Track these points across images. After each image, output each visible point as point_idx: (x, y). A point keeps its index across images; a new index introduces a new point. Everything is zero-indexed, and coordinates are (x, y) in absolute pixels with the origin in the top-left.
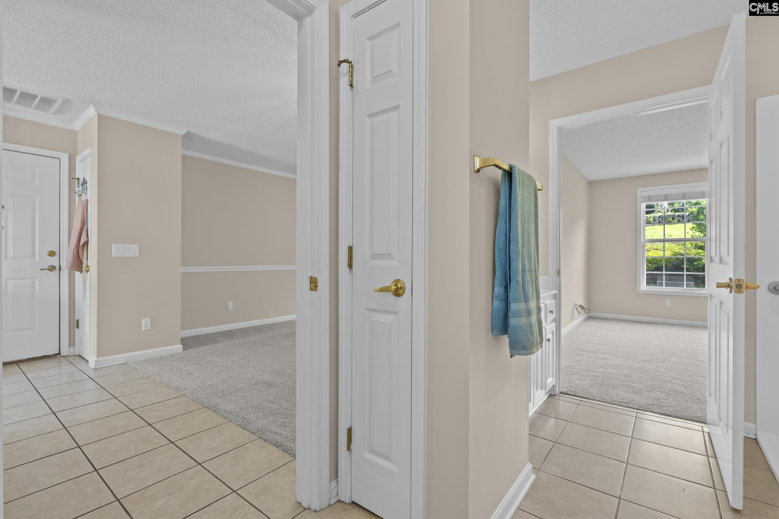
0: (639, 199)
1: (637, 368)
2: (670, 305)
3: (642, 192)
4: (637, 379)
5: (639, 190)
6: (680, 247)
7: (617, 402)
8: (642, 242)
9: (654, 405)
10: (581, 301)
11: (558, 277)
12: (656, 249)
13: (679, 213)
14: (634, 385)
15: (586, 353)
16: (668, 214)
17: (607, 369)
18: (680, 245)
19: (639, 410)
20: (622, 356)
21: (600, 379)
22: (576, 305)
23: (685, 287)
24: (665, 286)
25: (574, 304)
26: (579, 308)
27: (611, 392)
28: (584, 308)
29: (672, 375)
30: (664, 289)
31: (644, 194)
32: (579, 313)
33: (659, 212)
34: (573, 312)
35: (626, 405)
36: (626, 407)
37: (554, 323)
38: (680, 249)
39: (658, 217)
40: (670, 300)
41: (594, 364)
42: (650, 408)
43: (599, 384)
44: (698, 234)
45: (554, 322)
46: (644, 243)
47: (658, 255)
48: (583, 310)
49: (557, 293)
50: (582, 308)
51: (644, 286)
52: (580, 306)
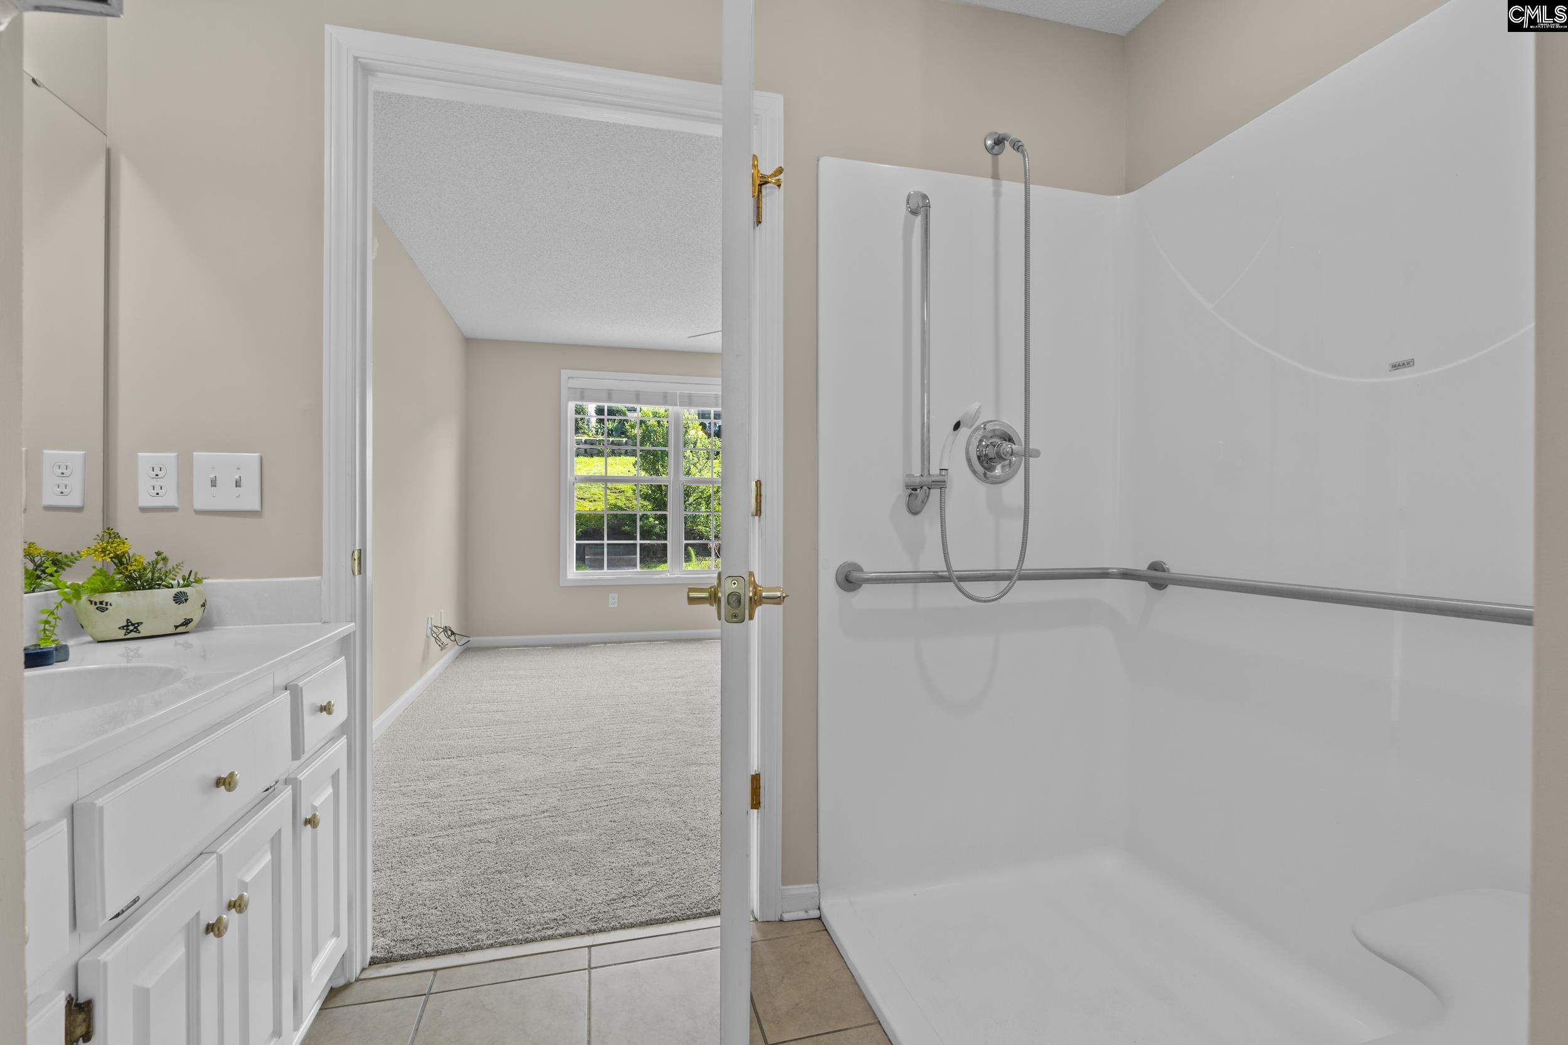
0: (564, 392)
1: (574, 779)
2: (616, 606)
3: (569, 378)
4: (578, 813)
5: (565, 373)
6: (616, 495)
7: (538, 927)
8: (570, 481)
9: (624, 897)
10: (447, 617)
11: (358, 577)
12: (582, 499)
13: (613, 439)
14: (572, 838)
15: (455, 762)
16: (598, 439)
17: (509, 805)
18: (616, 493)
19: (594, 932)
20: (540, 747)
21: (491, 848)
22: (434, 629)
23: (638, 569)
24: (608, 570)
25: (430, 626)
26: (442, 636)
27: (521, 892)
28: (453, 633)
29: (643, 778)
30: (606, 574)
31: (573, 383)
32: (443, 647)
33: (584, 433)
34: (427, 645)
35: (562, 930)
36: (563, 936)
37: (343, 741)
38: (616, 499)
39: (583, 441)
40: (616, 595)
41: (476, 797)
42: (620, 913)
43: (489, 871)
44: (643, 473)
45: (343, 734)
46: (574, 484)
47: (587, 509)
48: (452, 638)
49: (354, 632)
50: (449, 633)
51: (573, 572)
52: (445, 629)
